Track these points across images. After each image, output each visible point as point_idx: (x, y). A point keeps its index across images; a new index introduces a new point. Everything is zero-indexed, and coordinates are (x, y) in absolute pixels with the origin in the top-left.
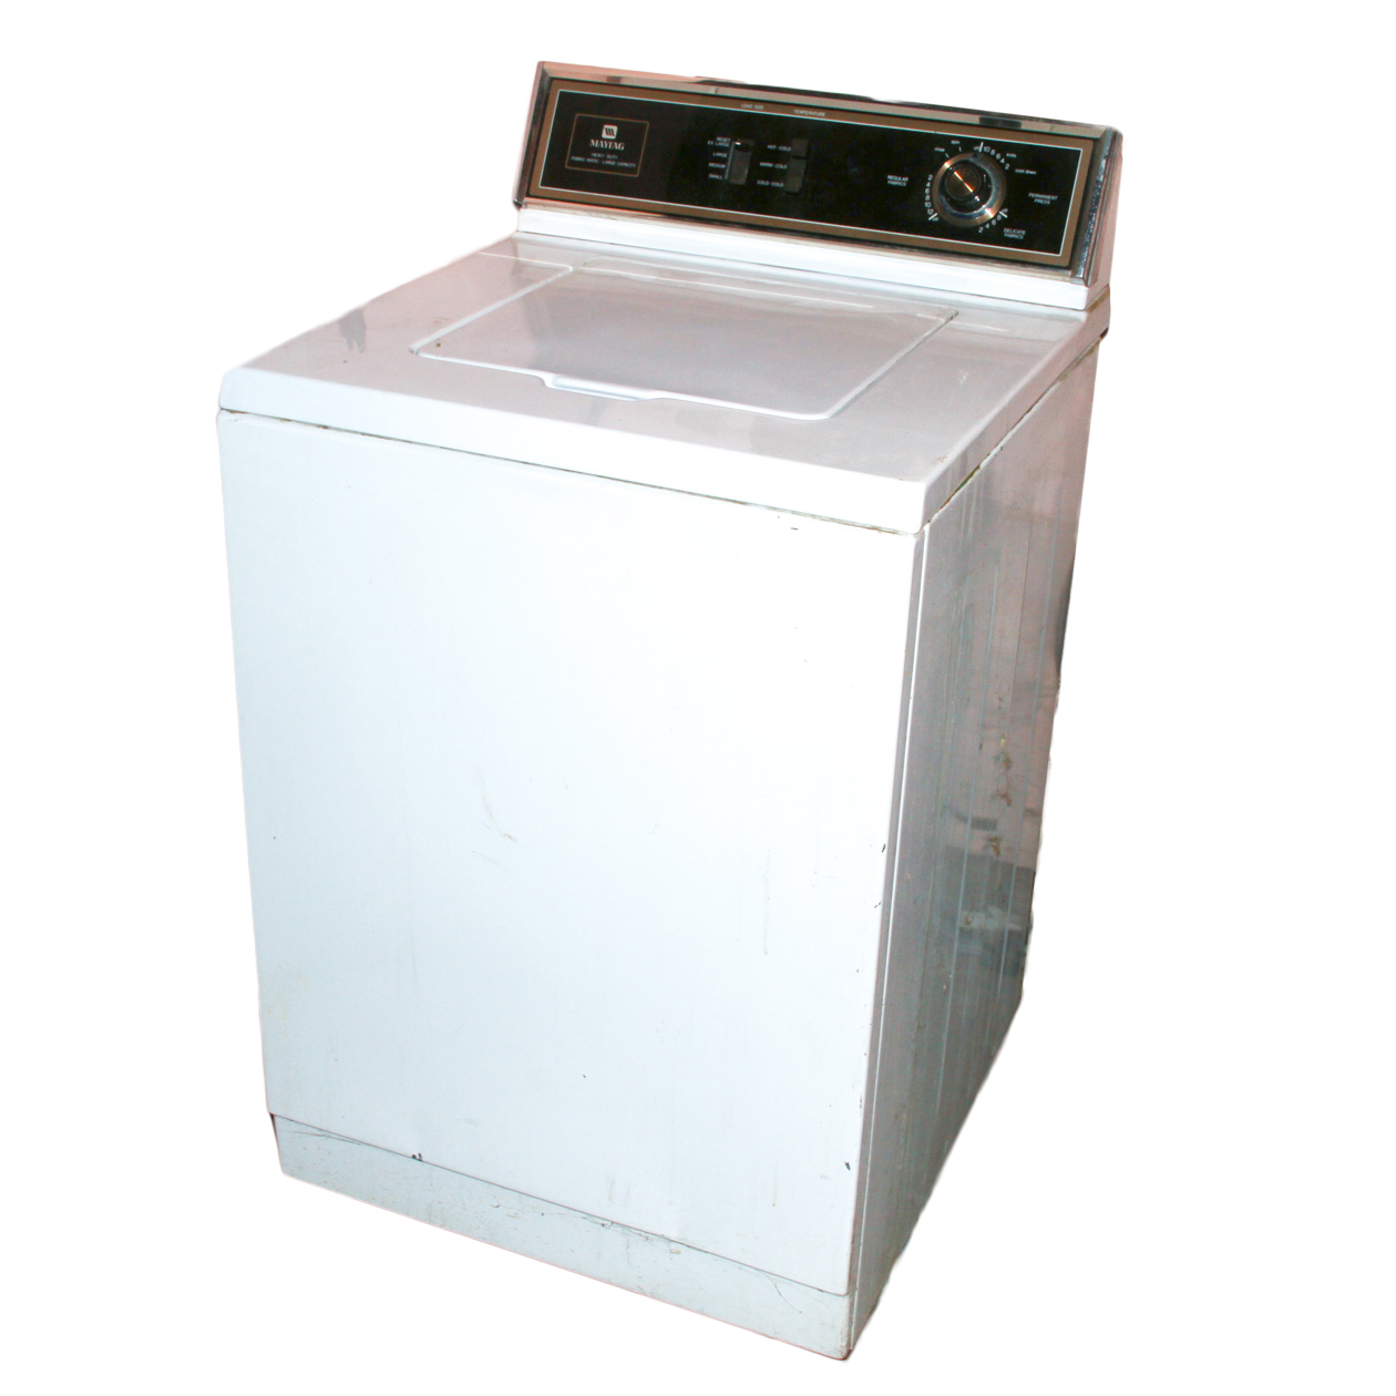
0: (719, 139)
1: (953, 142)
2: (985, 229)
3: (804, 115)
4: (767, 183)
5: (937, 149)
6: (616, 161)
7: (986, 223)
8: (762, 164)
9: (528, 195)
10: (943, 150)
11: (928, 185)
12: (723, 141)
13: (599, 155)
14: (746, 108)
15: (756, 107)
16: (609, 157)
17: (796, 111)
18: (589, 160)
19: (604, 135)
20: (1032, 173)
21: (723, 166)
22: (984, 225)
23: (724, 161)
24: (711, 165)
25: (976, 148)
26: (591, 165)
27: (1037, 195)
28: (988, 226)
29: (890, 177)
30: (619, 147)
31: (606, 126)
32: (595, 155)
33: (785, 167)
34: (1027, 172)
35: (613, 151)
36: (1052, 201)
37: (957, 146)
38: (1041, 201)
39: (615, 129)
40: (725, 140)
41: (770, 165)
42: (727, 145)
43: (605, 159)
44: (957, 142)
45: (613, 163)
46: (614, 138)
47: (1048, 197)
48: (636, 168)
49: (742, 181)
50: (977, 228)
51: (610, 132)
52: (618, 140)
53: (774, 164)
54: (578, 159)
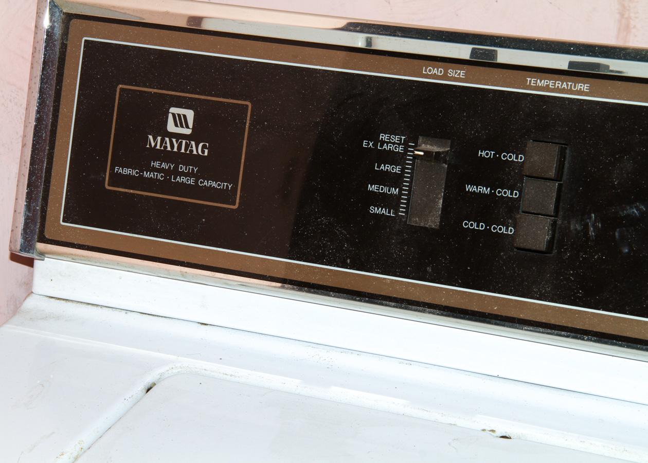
0: (384, 137)
3: (547, 88)
4: (482, 227)
6: (197, 177)
8: (469, 188)
9: (43, 240)
12: (392, 142)
13: (165, 166)
14: (432, 76)
15: (452, 73)
16: (182, 168)
17: (531, 80)
18: (146, 175)
19: (171, 127)
21: (395, 191)
23: (395, 180)
24: (373, 188)
26: (150, 185)
30: (198, 149)
31: (173, 110)
32: (156, 164)
33: (516, 194)
35: (189, 159)
39: (190, 114)
40: (396, 139)
41: (486, 191)
42: (400, 149)
43: (177, 173)
45: (191, 181)
46: (188, 132)
48: (234, 189)
49: (433, 221)
51: (181, 121)
52: (196, 136)
53: (493, 188)
54: (127, 171)
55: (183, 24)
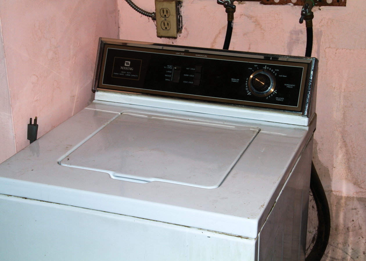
0: (168, 66)
1: (255, 66)
2: (269, 97)
3: (199, 57)
4: (187, 82)
5: (249, 68)
6: (131, 74)
7: (269, 96)
8: (185, 75)
9: (98, 87)
10: (251, 69)
11: (247, 82)
12: (170, 67)
13: (124, 72)
14: (178, 54)
15: (181, 54)
16: (128, 73)
17: (196, 55)
18: (120, 74)
19: (125, 65)
20: (285, 76)
21: (170, 76)
22: (268, 96)
23: (170, 74)
24: (166, 75)
25: (264, 68)
26: (121, 76)
27: (287, 85)
28: (270, 97)
29: (232, 79)
30: (131, 69)
31: (126, 62)
32: (122, 72)
33: (193, 76)
34: (283, 76)
35: (129, 71)
36: (293, 87)
37: (257, 67)
38: (289, 87)
39: (129, 62)
40: (171, 66)
41: (188, 75)
42: (171, 68)
43: (126, 74)
44: (257, 66)
45: (130, 75)
46: (129, 66)
47: (292, 85)
48: (138, 76)
49: (178, 81)
50: (266, 97)
51: (128, 64)
52: (131, 66)
53: (189, 75)
54: (116, 74)
55: (121, 44)
